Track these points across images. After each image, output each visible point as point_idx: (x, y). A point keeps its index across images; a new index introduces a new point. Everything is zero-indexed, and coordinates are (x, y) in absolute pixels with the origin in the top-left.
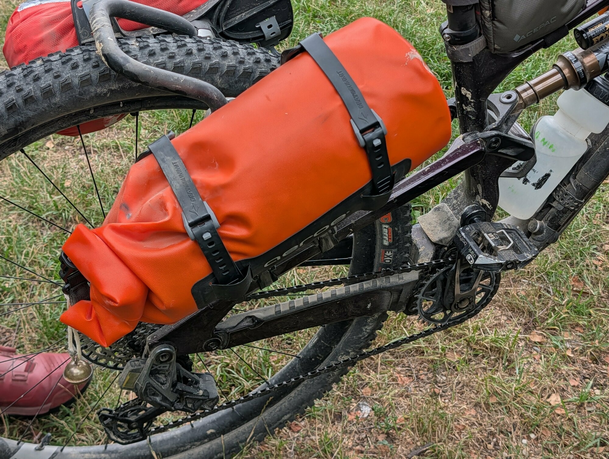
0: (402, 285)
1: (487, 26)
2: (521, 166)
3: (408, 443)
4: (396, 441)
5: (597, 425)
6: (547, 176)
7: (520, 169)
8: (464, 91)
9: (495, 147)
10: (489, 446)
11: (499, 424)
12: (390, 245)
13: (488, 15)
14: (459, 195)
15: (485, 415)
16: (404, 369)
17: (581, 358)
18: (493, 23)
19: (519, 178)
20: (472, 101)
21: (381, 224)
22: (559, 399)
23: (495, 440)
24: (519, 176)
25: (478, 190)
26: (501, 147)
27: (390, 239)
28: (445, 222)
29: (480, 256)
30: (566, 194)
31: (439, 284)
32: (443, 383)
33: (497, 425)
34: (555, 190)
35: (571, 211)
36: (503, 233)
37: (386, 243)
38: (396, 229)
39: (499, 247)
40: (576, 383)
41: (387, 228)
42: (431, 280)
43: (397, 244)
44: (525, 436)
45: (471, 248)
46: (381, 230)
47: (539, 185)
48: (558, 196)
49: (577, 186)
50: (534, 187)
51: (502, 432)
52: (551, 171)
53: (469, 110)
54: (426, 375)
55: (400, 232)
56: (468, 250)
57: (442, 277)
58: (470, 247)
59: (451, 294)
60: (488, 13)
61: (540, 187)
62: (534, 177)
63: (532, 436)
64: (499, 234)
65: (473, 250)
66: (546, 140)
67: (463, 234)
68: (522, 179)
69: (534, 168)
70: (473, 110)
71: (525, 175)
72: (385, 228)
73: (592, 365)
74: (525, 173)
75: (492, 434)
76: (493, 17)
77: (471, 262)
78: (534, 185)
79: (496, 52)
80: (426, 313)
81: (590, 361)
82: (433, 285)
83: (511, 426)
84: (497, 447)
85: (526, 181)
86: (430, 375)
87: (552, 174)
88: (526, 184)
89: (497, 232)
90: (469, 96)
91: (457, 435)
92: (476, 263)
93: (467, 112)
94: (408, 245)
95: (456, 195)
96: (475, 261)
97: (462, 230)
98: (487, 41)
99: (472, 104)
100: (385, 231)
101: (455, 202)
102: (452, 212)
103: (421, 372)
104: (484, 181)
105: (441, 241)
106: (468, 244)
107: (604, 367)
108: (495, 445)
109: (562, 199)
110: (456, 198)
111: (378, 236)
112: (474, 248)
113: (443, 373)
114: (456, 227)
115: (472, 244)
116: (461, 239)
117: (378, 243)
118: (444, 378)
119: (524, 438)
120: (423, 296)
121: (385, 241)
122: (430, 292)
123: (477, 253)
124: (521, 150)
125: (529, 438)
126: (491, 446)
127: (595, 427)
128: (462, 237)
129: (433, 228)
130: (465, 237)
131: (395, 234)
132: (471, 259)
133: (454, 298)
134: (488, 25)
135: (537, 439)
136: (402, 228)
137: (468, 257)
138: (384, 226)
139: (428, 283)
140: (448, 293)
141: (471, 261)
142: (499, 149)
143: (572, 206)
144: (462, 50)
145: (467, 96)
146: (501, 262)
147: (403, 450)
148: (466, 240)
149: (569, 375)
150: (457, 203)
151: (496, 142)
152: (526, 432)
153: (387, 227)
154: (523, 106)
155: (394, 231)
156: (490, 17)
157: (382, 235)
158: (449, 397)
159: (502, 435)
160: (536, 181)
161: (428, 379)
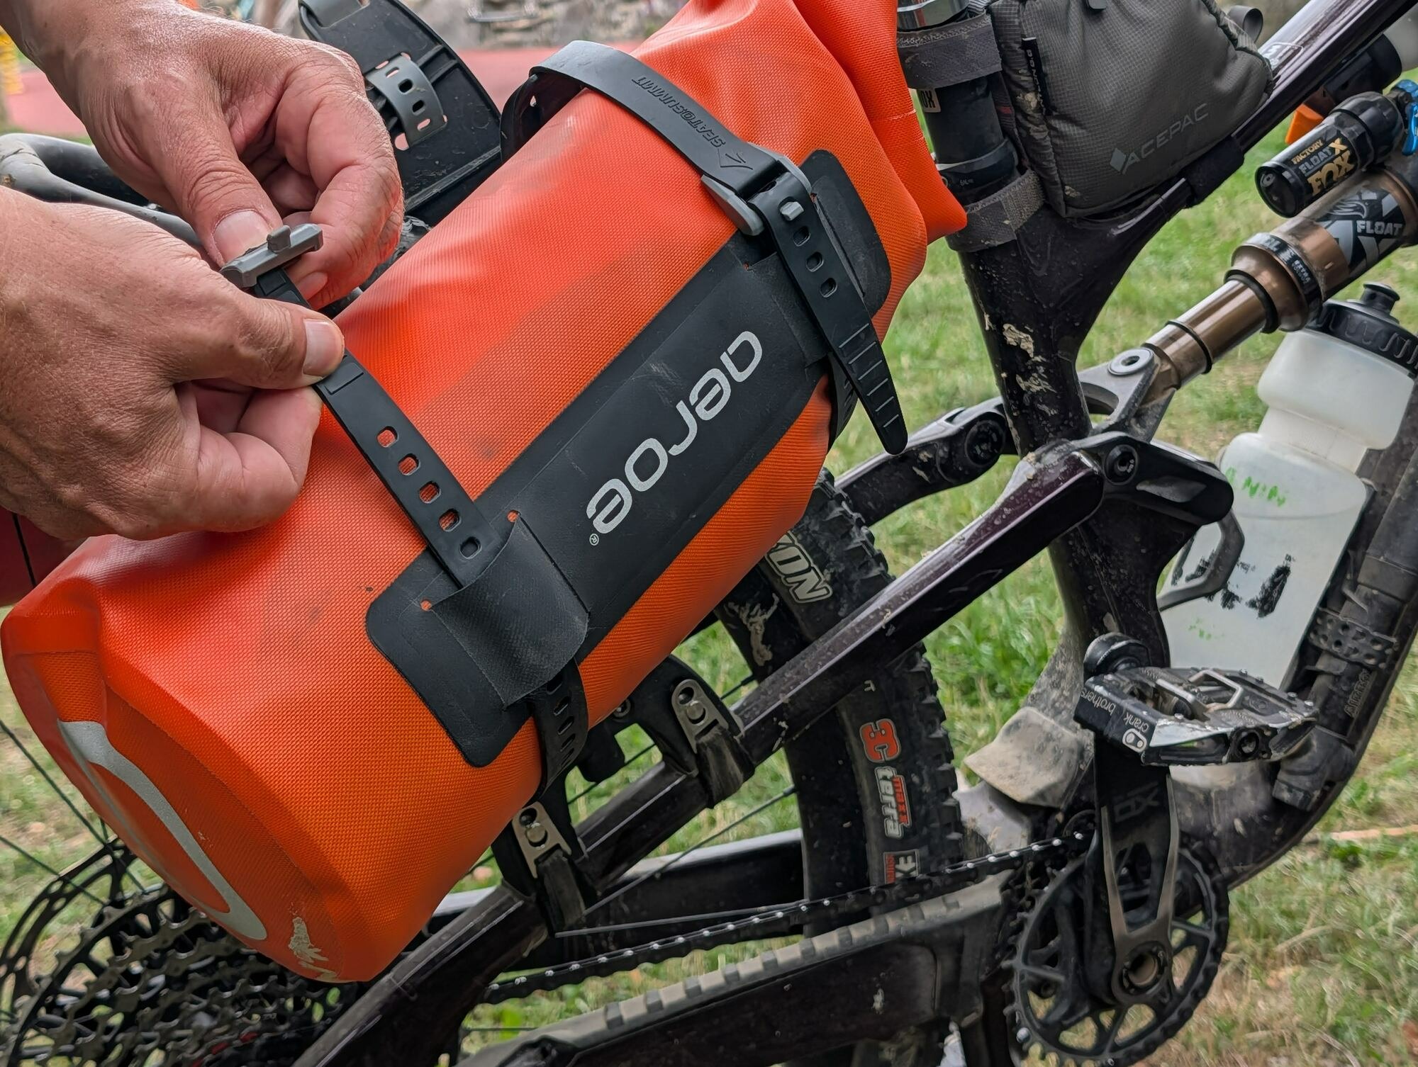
0: (963, 923)
1: (1038, 136)
2: (1207, 564)
6: (1283, 573)
7: (1208, 572)
8: (1012, 335)
9: (1126, 475)
12: (907, 833)
13: (1033, 104)
14: (1062, 675)
18: (1050, 127)
20: (1039, 359)
21: (872, 767)
24: (1209, 590)
26: (1142, 476)
27: (904, 813)
28: (1041, 750)
29: (1160, 724)
30: (1345, 627)
31: (1064, 921)
34: (1313, 628)
35: (1370, 670)
36: (1206, 676)
37: (894, 830)
38: (916, 779)
39: (1206, 705)
41: (891, 779)
42: (1039, 906)
43: (925, 831)
45: (1131, 713)
46: (875, 790)
47: (1266, 604)
48: (1325, 638)
49: (1368, 600)
50: (1255, 612)
52: (1289, 558)
53: (1035, 388)
55: (927, 788)
56: (1122, 722)
57: (1067, 896)
58: (1127, 711)
59: (1102, 938)
60: (1031, 100)
61: (1271, 609)
62: (1248, 584)
64: (1197, 682)
65: (1135, 716)
66: (1253, 484)
67: (1099, 688)
69: (1242, 559)
70: (1046, 386)
71: (1224, 585)
72: (885, 778)
74: (1221, 577)
76: (1048, 108)
77: (1140, 748)
78: (1252, 604)
79: (1072, 211)
80: (1044, 1024)
82: (1047, 927)
85: (1230, 599)
87: (1293, 567)
88: (1231, 607)
89: (1192, 679)
90: (1028, 345)
92: (1153, 743)
93: (1034, 396)
94: (955, 836)
95: (1054, 678)
96: (1149, 741)
97: (1094, 682)
98: (1044, 185)
99: (1041, 369)
100: (886, 788)
101: (1055, 694)
102: (1052, 721)
105: (1041, 795)
106: (1120, 708)
109: (1337, 643)
110: (1056, 685)
111: (870, 813)
112: (1137, 712)
117: (872, 835)
120: (1025, 961)
121: (890, 823)
122: (1043, 951)
123: (1151, 719)
124: (1198, 487)
129: (1011, 772)
130: (1105, 693)
131: (915, 796)
132: (1137, 739)
133: (1113, 953)
134: (1039, 133)
136: (933, 777)
137: (1128, 738)
138: (881, 772)
139: (1032, 916)
140: (1093, 938)
141: (1140, 744)
143: (1369, 656)
144: (984, 212)
145: (1024, 345)
146: (1221, 731)
148: (1110, 701)
150: (1062, 695)
151: (1125, 458)
153: (889, 772)
154: (1174, 380)
155: (910, 785)
156: (1039, 109)
157: (880, 804)
160: (1256, 593)
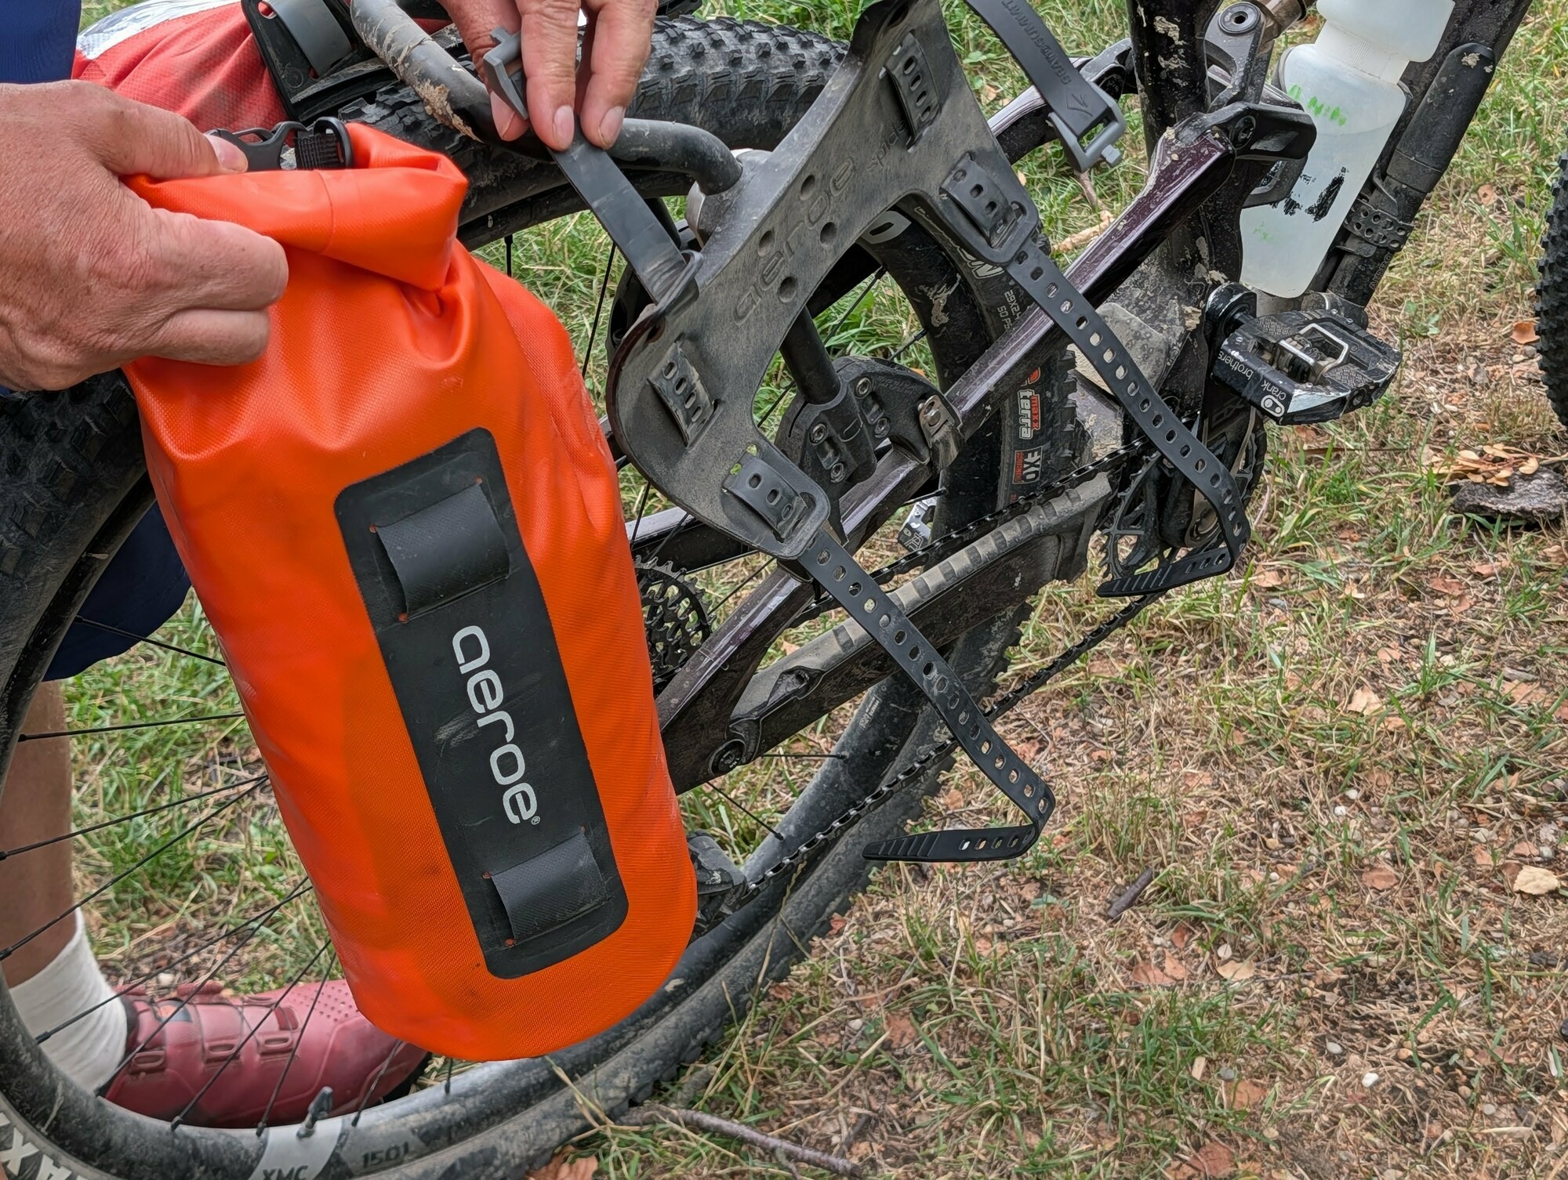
0: (1082, 514)
2: (1273, 173)
3: (1096, 887)
4: (1068, 890)
5: (1478, 730)
6: (1338, 182)
7: (1273, 182)
8: (1161, 24)
9: (1246, 140)
10: (1269, 841)
11: (1270, 787)
12: (1037, 435)
15: (1233, 778)
16: (1011, 726)
17: (1381, 596)
19: (1274, 203)
20: (1180, 42)
22: (1374, 698)
23: (1276, 825)
24: (1273, 199)
25: (1198, 252)
26: (1255, 138)
27: (1037, 421)
28: (1129, 346)
29: (1297, 392)
30: (1376, 217)
31: (1150, 491)
32: (1111, 733)
33: (1268, 793)
34: (1351, 213)
36: (1314, 330)
37: (1027, 434)
38: (1048, 394)
39: (1322, 363)
40: (1396, 655)
42: (1133, 486)
43: (1050, 430)
44: (1337, 798)
45: (1268, 381)
46: (1016, 409)
48: (1357, 224)
49: (1397, 193)
50: (1312, 217)
51: (1284, 805)
52: (1344, 170)
53: (1173, 67)
54: (1065, 726)
55: (1054, 399)
56: (1260, 388)
58: (1264, 378)
59: (1183, 507)
61: (1325, 213)
62: (1307, 192)
63: (1353, 794)
64: (1306, 335)
65: (1273, 384)
66: (1319, 103)
67: (1235, 354)
68: (1282, 204)
69: (1304, 173)
70: (1182, 63)
72: (1024, 398)
73: (1411, 605)
75: (1266, 814)
77: (1279, 413)
78: (1310, 211)
81: (1404, 598)
83: (1298, 785)
84: (1288, 840)
85: (1291, 207)
86: (1075, 724)
87: (1346, 177)
88: (1292, 213)
89: (1302, 332)
90: (1174, 32)
91: (1195, 839)
92: (1290, 410)
93: (1170, 72)
94: (1069, 428)
95: (1137, 276)
96: (1287, 407)
97: (1229, 346)
99: (1181, 51)
100: (1025, 404)
102: (1138, 319)
103: (1052, 722)
104: (1211, 226)
106: (1257, 375)
107: (1440, 602)
108: (1281, 836)
109: (1369, 231)
111: (1008, 422)
112: (1274, 380)
113: (1103, 711)
114: (1161, 351)
115: (1264, 371)
116: (1234, 367)
117: (1008, 438)
118: (1110, 722)
119: (1336, 804)
121: (1024, 430)
123: (1287, 388)
125: (1347, 801)
126: (1274, 842)
127: (1476, 736)
128: (1235, 360)
130: (1241, 359)
131: (1046, 407)
132: (1275, 405)
135: (1366, 798)
137: (1266, 403)
138: (1022, 394)
139: (1129, 492)
141: (1278, 410)
142: (1252, 143)
143: (1395, 241)
145: (1171, 34)
146: (1342, 395)
147: (1092, 906)
148: (1247, 367)
149: (1371, 642)
151: (1246, 127)
152: (1336, 788)
153: (1029, 393)
155: (1043, 401)
157: (1017, 417)
158: (1137, 760)
159: (1287, 812)
160: (1314, 201)
161: (1074, 733)
